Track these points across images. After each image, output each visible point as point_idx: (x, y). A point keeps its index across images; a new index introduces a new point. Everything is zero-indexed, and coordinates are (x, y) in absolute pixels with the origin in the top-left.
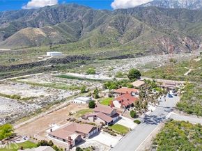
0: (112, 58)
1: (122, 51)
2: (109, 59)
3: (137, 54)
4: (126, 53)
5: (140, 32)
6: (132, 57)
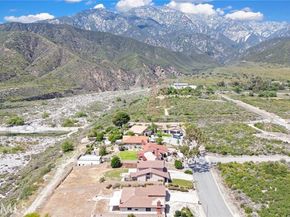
0: (32, 99)
1: (44, 88)
2: (27, 100)
3: (67, 92)
4: (50, 91)
5: (59, 60)
6: (61, 96)
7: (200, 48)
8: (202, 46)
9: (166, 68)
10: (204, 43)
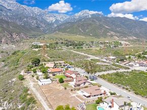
7: (33, 24)
8: (34, 23)
9: (18, 34)
10: (35, 21)
